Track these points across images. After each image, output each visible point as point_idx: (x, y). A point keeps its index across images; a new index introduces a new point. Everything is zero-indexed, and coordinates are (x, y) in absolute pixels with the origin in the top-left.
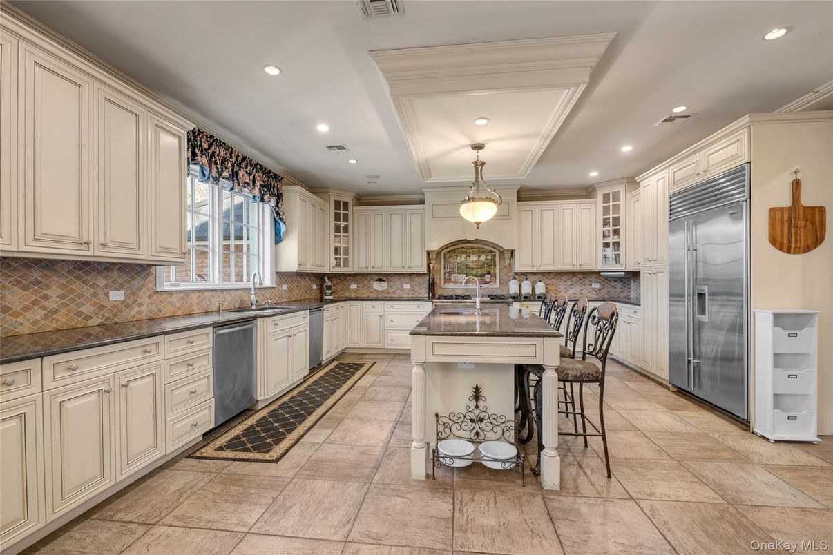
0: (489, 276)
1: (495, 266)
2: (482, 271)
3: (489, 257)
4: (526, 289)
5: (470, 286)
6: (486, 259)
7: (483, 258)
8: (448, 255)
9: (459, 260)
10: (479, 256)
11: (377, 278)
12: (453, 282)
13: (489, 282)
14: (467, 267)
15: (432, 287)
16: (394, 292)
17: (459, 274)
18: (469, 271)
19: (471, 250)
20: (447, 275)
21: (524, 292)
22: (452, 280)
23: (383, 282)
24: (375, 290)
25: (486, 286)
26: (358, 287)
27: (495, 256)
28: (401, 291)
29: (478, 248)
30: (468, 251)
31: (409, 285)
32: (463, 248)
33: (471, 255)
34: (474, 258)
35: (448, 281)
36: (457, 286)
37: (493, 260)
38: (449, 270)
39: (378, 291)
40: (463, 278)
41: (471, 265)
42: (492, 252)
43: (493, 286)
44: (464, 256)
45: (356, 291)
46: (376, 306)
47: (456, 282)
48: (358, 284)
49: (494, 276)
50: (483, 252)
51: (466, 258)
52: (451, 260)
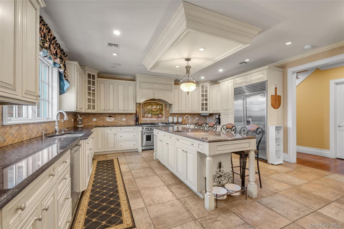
0: (160, 115)
1: (163, 110)
2: (158, 113)
3: (161, 107)
4: (175, 120)
5: (153, 119)
6: (159, 108)
7: (158, 107)
8: (144, 105)
9: (148, 107)
10: (157, 106)
11: (108, 115)
12: (146, 117)
13: (161, 117)
14: (152, 111)
15: (137, 120)
16: (117, 122)
17: (148, 114)
18: (153, 113)
19: (153, 104)
20: (143, 114)
21: (175, 121)
22: (146, 116)
23: (111, 118)
24: (107, 121)
25: (159, 119)
26: (97, 120)
27: (163, 106)
28: (121, 121)
29: (156, 103)
30: (152, 104)
31: (125, 119)
32: (150, 102)
33: (154, 106)
34: (155, 107)
35: (143, 117)
36: (148, 119)
37: (162, 108)
38: (144, 112)
39: (108, 122)
40: (150, 115)
41: (153, 110)
42: (162, 105)
43: (162, 119)
44: (150, 106)
45: (95, 122)
46: (112, 130)
47: (147, 117)
48: (97, 118)
49: (162, 115)
50: (158, 105)
51: (151, 107)
52: (145, 108)
